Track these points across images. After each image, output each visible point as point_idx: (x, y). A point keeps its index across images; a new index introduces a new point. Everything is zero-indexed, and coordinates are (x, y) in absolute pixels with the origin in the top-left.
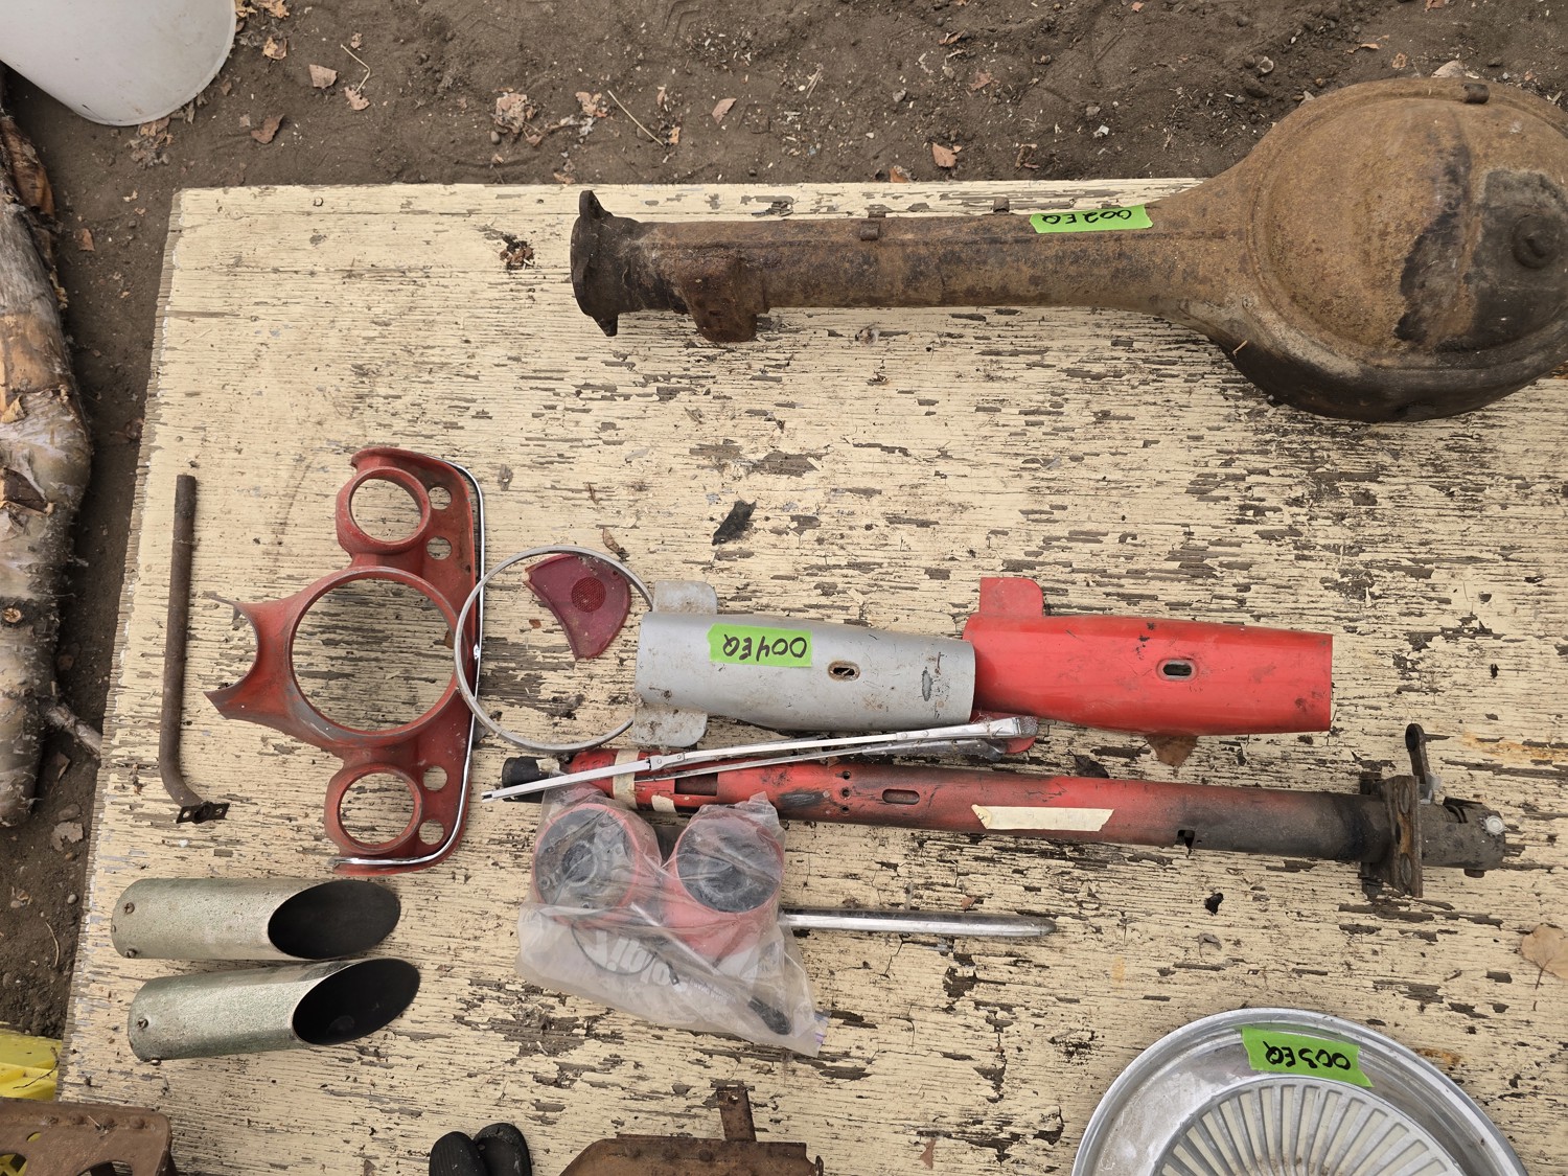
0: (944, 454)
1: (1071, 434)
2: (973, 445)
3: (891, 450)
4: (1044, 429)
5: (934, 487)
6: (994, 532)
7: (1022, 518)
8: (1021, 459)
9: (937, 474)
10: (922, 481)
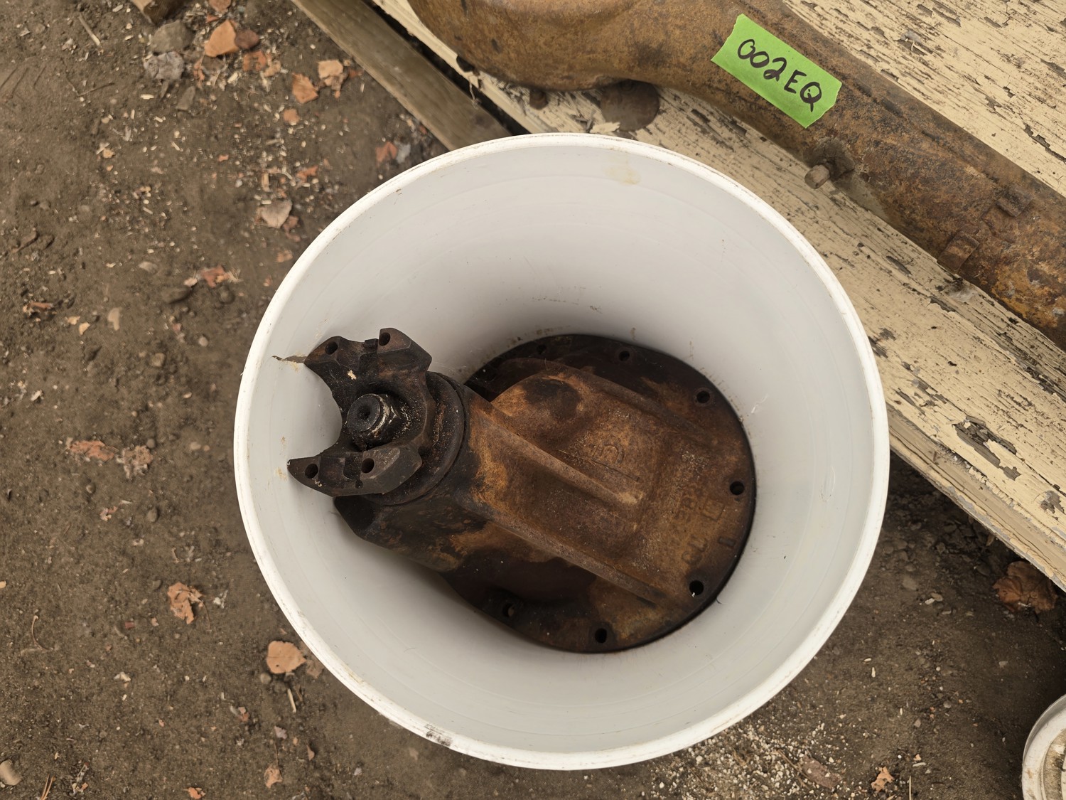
0: (992, 103)
1: (865, 49)
2: (960, 94)
3: (1040, 140)
4: (886, 66)
5: (1021, 88)
6: (996, 25)
7: (962, 21)
8: (924, 57)
9: (1011, 95)
10: (1028, 98)
